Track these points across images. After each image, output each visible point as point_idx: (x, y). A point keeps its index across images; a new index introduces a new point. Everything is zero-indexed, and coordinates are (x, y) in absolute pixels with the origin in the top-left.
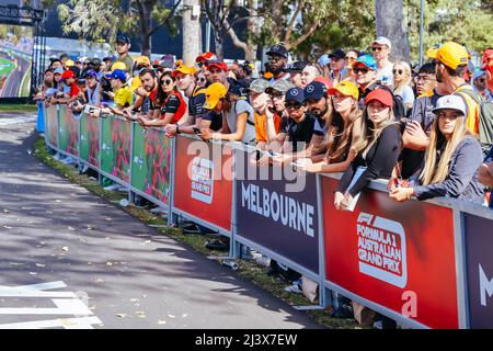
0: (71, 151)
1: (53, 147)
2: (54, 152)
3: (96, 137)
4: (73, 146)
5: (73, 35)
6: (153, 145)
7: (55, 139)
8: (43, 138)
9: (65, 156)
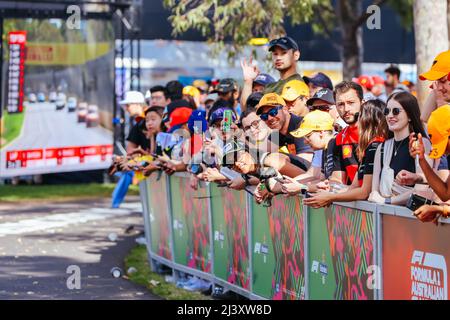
0: (197, 264)
1: (162, 260)
2: (166, 270)
3: (242, 231)
4: (200, 254)
5: (193, 35)
6: (342, 235)
7: (165, 243)
8: (144, 247)
9: (187, 276)
